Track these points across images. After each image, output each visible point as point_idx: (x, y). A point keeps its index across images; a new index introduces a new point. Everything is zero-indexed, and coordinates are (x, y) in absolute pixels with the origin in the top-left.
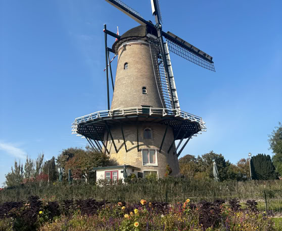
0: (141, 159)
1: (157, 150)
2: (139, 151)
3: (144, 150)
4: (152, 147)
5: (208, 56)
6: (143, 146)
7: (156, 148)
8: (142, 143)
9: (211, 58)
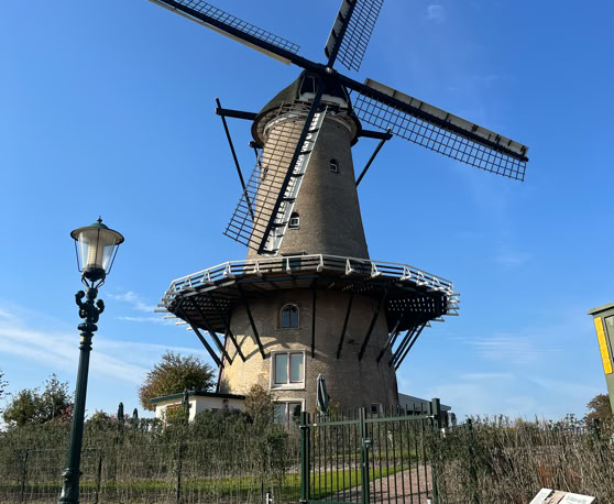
0: (269, 376)
1: (307, 353)
2: (265, 356)
3: (277, 354)
4: (294, 346)
5: (510, 143)
6: (275, 346)
7: (304, 348)
8: (274, 339)
9: (524, 149)
